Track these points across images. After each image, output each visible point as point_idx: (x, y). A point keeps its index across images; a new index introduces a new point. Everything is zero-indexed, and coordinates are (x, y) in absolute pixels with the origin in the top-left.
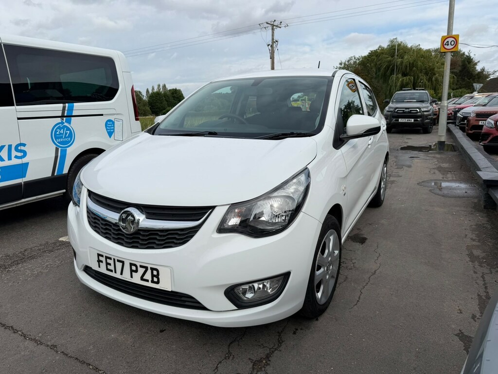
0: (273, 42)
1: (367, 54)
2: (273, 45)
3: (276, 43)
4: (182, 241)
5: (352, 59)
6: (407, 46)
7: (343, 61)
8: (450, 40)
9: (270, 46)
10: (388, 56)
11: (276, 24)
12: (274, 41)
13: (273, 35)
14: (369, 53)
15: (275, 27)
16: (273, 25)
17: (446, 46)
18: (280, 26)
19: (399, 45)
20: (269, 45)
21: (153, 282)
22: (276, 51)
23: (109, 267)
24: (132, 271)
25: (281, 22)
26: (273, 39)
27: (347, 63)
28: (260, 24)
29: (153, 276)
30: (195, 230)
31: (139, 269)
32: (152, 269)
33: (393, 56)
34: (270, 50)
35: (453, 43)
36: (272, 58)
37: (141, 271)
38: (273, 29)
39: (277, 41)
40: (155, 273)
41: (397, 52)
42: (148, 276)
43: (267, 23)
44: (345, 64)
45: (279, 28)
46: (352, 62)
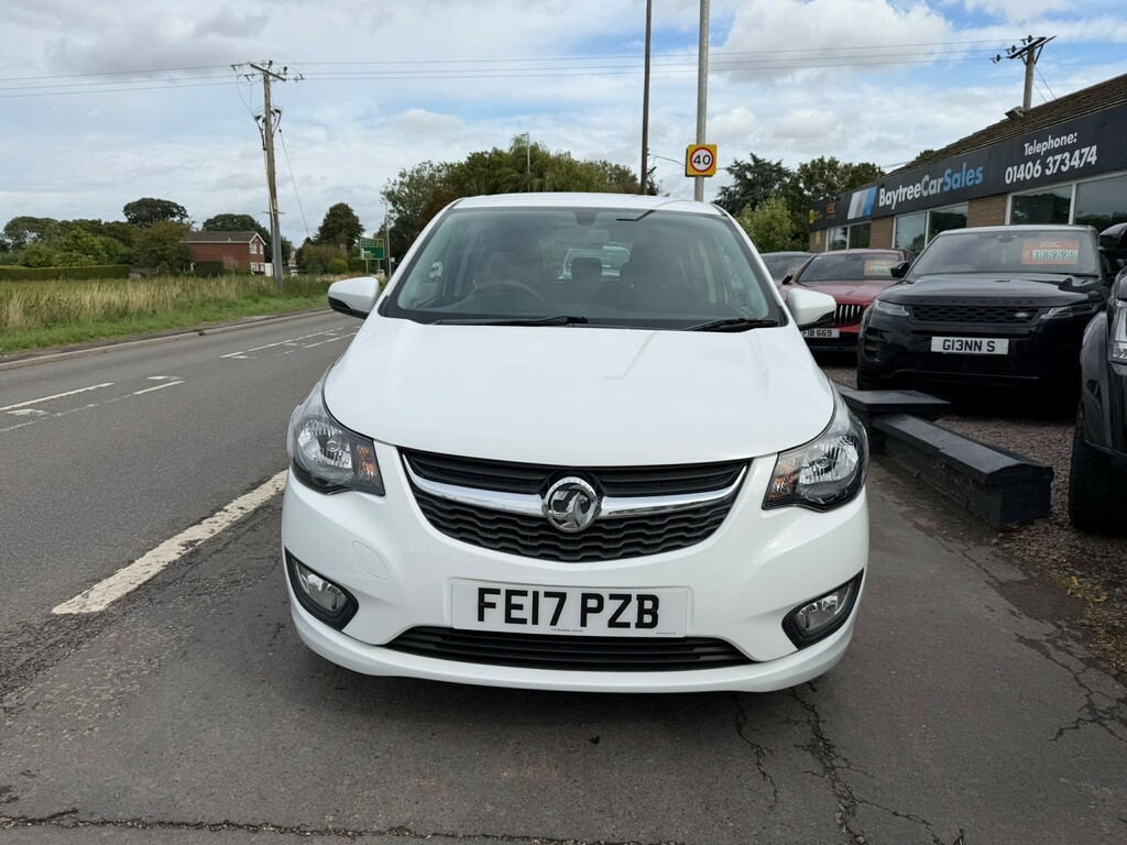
0: (269, 112)
1: (464, 160)
2: (268, 119)
3: (277, 115)
4: (699, 534)
5: (425, 168)
6: (548, 154)
7: (409, 171)
8: (702, 153)
9: (260, 121)
10: (511, 170)
11: (274, 69)
12: (272, 109)
13: (267, 96)
14: (469, 158)
15: (271, 78)
16: (267, 74)
17: (696, 165)
18: (283, 76)
19: (535, 148)
20: (258, 118)
21: (640, 624)
22: (276, 134)
23: (515, 614)
24: (585, 610)
25: (286, 69)
26: (268, 105)
27: (415, 175)
28: (233, 66)
29: (642, 611)
30: (723, 508)
31: (607, 602)
32: (642, 598)
33: (522, 171)
34: (261, 130)
35: (707, 160)
36: (268, 147)
37: (611, 607)
38: (266, 82)
39: (278, 111)
40: (648, 605)
41: (532, 163)
42: (630, 614)
43: (252, 65)
44: (412, 178)
45: (280, 82)
46: (426, 174)
